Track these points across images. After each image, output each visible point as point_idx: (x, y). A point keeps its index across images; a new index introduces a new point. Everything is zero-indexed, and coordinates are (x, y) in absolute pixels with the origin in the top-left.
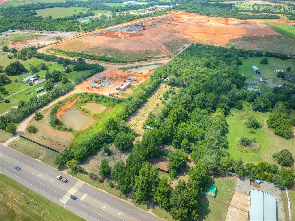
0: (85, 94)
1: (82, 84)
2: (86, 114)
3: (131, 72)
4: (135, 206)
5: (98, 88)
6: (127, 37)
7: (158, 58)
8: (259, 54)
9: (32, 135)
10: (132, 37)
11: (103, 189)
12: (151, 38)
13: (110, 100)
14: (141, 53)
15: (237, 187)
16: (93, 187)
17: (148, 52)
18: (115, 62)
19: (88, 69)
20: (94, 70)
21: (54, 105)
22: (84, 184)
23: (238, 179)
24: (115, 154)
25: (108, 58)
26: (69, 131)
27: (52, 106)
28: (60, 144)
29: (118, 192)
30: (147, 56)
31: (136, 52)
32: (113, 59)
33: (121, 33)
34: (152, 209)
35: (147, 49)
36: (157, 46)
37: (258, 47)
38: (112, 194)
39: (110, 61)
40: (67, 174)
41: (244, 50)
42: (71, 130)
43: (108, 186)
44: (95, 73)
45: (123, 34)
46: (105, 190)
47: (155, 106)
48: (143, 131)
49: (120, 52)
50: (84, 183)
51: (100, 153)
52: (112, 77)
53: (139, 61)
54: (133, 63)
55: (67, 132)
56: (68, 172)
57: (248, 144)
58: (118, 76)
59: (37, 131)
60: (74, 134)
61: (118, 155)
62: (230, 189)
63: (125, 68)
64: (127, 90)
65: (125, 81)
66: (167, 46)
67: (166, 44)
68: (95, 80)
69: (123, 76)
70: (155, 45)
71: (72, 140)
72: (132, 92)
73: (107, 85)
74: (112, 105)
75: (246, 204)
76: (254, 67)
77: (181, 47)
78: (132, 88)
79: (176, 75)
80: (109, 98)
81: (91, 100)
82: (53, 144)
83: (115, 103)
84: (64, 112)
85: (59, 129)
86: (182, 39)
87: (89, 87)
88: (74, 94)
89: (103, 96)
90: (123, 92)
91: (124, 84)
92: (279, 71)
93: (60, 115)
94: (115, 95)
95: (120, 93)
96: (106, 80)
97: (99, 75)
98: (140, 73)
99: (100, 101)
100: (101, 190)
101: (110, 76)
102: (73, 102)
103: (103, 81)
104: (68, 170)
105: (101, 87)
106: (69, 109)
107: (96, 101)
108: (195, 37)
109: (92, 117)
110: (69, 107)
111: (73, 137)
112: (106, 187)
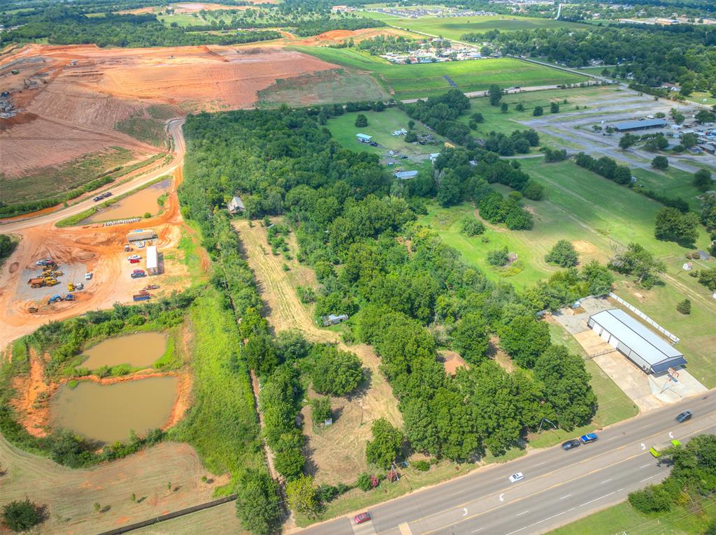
0: (48, 332)
2: (127, 377)
3: (112, 221)
4: (501, 464)
7: (136, 167)
8: (337, 111)
9: (43, 530)
10: (8, 130)
11: (417, 488)
12: (69, 122)
13: (153, 311)
15: (567, 328)
16: (394, 500)
17: (93, 158)
18: (16, 212)
23: (554, 317)
24: (340, 410)
26: (156, 440)
28: (176, 489)
29: (446, 466)
31: (56, 167)
34: (527, 445)
35: (84, 151)
36: (105, 138)
37: (321, 97)
38: (445, 479)
40: (300, 529)
41: (306, 108)
42: (160, 437)
43: (419, 474)
46: (421, 485)
47: (283, 274)
48: (328, 331)
50: (365, 510)
51: (308, 430)
52: (70, 253)
53: (93, 190)
54: (79, 199)
55: (153, 449)
56: (299, 524)
57: (507, 260)
58: (84, 244)
59: (41, 510)
60: (181, 438)
61: (352, 408)
62: (565, 335)
63: (78, 219)
64: (165, 267)
65: (128, 250)
66: (131, 132)
67: (121, 127)
68: (30, 281)
69: (102, 238)
70: (98, 137)
71: (197, 456)
72: (186, 268)
73: (88, 279)
74: (176, 320)
75: (601, 342)
76: (361, 136)
77: (166, 129)
78: (172, 258)
79: (244, 190)
80: (147, 307)
81: (86, 336)
82: (157, 501)
83: (178, 309)
84: (43, 413)
85: (117, 455)
86: (147, 109)
87: (36, 307)
88: (8, 347)
89: (124, 309)
90: (160, 276)
91: (139, 257)
92: (399, 132)
93: (40, 427)
94: (151, 292)
95: (157, 283)
96: (63, 269)
97: (17, 264)
98: (143, 216)
99: (121, 328)
100: (415, 491)
101: (59, 254)
102: (32, 371)
103: (58, 272)
104: (294, 520)
105: (76, 291)
106: (49, 396)
107: (109, 333)
108: (176, 99)
109: (159, 374)
110: (39, 390)
111: (190, 447)
112: (417, 479)
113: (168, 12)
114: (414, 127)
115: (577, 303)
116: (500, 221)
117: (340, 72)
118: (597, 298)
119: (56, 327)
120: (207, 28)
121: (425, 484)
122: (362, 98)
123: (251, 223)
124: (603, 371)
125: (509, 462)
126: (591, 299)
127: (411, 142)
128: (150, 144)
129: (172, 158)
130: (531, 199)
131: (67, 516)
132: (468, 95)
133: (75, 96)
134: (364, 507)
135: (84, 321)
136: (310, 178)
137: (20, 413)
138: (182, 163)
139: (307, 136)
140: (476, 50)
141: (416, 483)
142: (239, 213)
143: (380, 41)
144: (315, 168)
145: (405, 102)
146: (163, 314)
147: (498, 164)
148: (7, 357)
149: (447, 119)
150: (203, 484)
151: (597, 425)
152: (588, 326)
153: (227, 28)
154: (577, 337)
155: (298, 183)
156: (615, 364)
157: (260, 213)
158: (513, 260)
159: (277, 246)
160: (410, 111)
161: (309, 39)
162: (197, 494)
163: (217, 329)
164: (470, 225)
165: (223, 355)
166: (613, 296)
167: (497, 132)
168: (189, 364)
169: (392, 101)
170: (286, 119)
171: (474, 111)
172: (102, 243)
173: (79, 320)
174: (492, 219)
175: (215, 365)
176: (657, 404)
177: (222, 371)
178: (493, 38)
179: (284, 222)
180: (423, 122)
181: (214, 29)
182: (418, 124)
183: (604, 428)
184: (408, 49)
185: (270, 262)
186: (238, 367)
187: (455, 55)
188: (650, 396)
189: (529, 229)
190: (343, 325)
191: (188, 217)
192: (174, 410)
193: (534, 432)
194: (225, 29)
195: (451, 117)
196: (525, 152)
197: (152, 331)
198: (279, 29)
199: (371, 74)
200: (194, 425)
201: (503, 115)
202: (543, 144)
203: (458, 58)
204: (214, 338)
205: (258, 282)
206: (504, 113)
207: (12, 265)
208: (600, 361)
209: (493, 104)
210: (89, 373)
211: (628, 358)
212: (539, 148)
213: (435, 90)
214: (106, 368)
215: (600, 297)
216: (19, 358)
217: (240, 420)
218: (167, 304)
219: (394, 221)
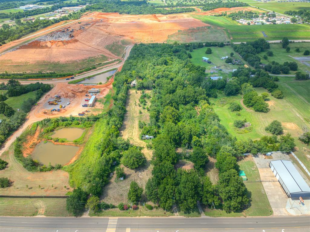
0: (46, 122)
1: (34, 111)
2: (63, 143)
3: (87, 84)
4: (186, 218)
5: (59, 111)
6: (59, 46)
7: (107, 63)
9: (8, 190)
10: (66, 45)
11: (143, 216)
12: (89, 44)
13: (83, 120)
14: (85, 61)
15: (257, 164)
16: (131, 217)
17: (92, 59)
18: (58, 76)
19: (30, 91)
20: (40, 91)
21: (12, 144)
22: (119, 219)
23: (253, 157)
24: (130, 175)
25: (47, 73)
26: (58, 168)
27: (10, 147)
28: (56, 188)
29: (161, 211)
30: (93, 64)
31: (78, 61)
32: (54, 73)
33: (50, 42)
34: (203, 213)
35: (90, 56)
36: (100, 51)
37: (196, 39)
38: (156, 216)
39: (51, 76)
40: (89, 217)
41: (186, 44)
43: (147, 210)
44: (42, 95)
45: (52, 43)
47: (138, 115)
48: (143, 142)
49: (58, 64)
50: (117, 218)
51: (113, 180)
52: (67, 94)
53: (87, 71)
54: (81, 74)
55: (56, 171)
56: (90, 215)
57: (243, 125)
58: (74, 91)
59: (12, 183)
60: (67, 170)
61: (135, 176)
62: (253, 168)
63: (77, 82)
64: (96, 104)
65: (87, 96)
66: (110, 50)
67: (107, 48)
68: (49, 102)
69: (80, 90)
70: (97, 50)
71: (69, 178)
72: (103, 106)
73: (68, 104)
74: (90, 125)
75: (272, 175)
76: (205, 58)
77: (125, 49)
78: (100, 101)
79: (140, 77)
80: (81, 119)
81: (58, 126)
82: (47, 190)
83: (92, 121)
84: (31, 150)
85: (43, 170)
86: (121, 41)
87: (46, 112)
88: (31, 124)
89: (73, 118)
90: (93, 108)
91: (89, 99)
92: (225, 58)
93: (28, 154)
94: (86, 113)
95: (90, 110)
96: (63, 99)
97: (49, 95)
98: (99, 83)
99: (70, 125)
100: (141, 217)
101: (64, 94)
102: (35, 134)
103: (60, 100)
104: (89, 213)
105: (62, 108)
106: (36, 144)
107: (66, 126)
108: (134, 37)
109: (74, 145)
110: (34, 142)
111: (68, 174)
112: (145, 212)
115: (269, 153)
117: (209, 28)
119: (49, 120)
120: (165, 7)
121: (147, 215)
123: (136, 91)
124: (264, 190)
125: (190, 218)
128: (116, 55)
129: (121, 61)
130: (275, 97)
131: (18, 187)
132: (270, 42)
133: (96, 34)
134: (118, 216)
135: (59, 119)
137: (24, 148)
138: (124, 64)
140: (289, 19)
141: (144, 214)
142: (134, 87)
143: (240, 13)
145: (235, 43)
146: (86, 122)
148: (30, 128)
149: (251, 53)
150: (65, 189)
151: (244, 214)
152: (269, 166)
154: (260, 170)
156: (273, 187)
157: (142, 87)
158: (247, 126)
159: (142, 102)
160: (235, 48)
161: (208, 12)
162: (61, 192)
163: (101, 132)
164: (233, 106)
165: (98, 142)
166: (293, 154)
167: (276, 61)
168: (85, 143)
169: (229, 42)
171: (271, 50)
172: (80, 92)
173: (57, 119)
174: (247, 105)
175: (93, 145)
176: (285, 213)
177: (94, 148)
178: (302, 13)
179: (151, 93)
180: (239, 54)
181: (167, 7)
182: (235, 54)
183: (247, 217)
184: (252, 17)
185: (136, 109)
186: (100, 148)
187: (275, 21)
188: (284, 209)
189: (266, 112)
190: (151, 140)
191: (114, 86)
192: (72, 159)
193: (210, 208)
194: (172, 7)
196: (286, 73)
197: (80, 128)
198: (196, 7)
199: (224, 29)
200: (73, 167)
201: (287, 53)
202: (300, 70)
203: (276, 23)
204: (98, 135)
205: (127, 116)
207: (47, 95)
208: (265, 184)
209: (283, 47)
210: (51, 139)
211: (282, 186)
212: (296, 72)
213: (255, 38)
214: (57, 138)
215: (285, 153)
216: (33, 129)
217: (90, 169)
218: (88, 118)
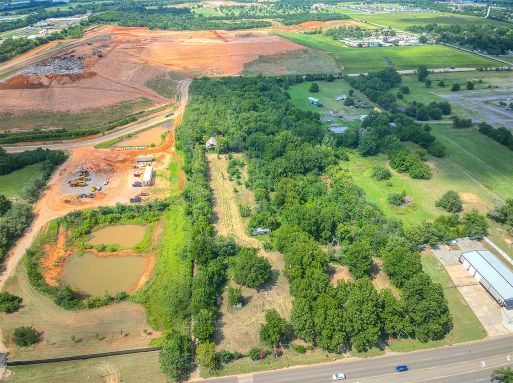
0: (73, 217)
1: (44, 199)
2: (114, 253)
3: (129, 147)
4: (362, 359)
5: (92, 196)
6: (65, 83)
7: (153, 111)
8: (298, 80)
9: (37, 348)
10: (77, 82)
11: (293, 365)
12: (116, 79)
13: (141, 210)
14: (114, 108)
15: (441, 260)
16: (273, 371)
17: (127, 104)
18: (73, 136)
19: (28, 164)
20: (48, 163)
21: (20, 263)
22: (254, 377)
23: (432, 250)
24: (250, 298)
25: (51, 131)
26: (121, 299)
27: (17, 268)
28: (126, 335)
29: (319, 353)
30: (130, 112)
31: (102, 108)
32: (64, 131)
33: (47, 77)
34: (387, 347)
35: (121, 99)
36: (137, 91)
37: (289, 69)
38: (315, 363)
39: (59, 136)
40: (202, 379)
41: (276, 77)
42: (124, 297)
43: (297, 355)
44: (52, 169)
45: (51, 78)
46: (296, 364)
47: (233, 195)
48: (255, 239)
49: (68, 115)
50: (251, 374)
51: (224, 309)
52: (98, 166)
53: (123, 125)
54: (113, 130)
55: (118, 305)
56: (202, 375)
57: (403, 201)
58: (108, 161)
59: (40, 334)
60: (138, 300)
61: (259, 298)
62: (438, 266)
63: (109, 144)
64: (156, 181)
65: (135, 167)
66: (154, 88)
67: (149, 84)
68: (70, 182)
69: (120, 158)
70: (132, 90)
71: (145, 315)
72: (169, 183)
73: (105, 184)
74: (155, 218)
75: (468, 275)
76: (311, 99)
77: (178, 87)
78: (161, 176)
79: (219, 133)
80: (138, 208)
81: (96, 223)
82: (112, 341)
83: (157, 211)
84: (58, 270)
85: (94, 305)
86: (169, 73)
87: (69, 200)
88: (47, 224)
89: (122, 207)
90: (151, 187)
91: (140, 173)
92: (341, 98)
93: (54, 279)
94: (143, 198)
95: (148, 192)
96: (92, 176)
97: (65, 170)
98: (150, 145)
99: (119, 219)
100: (291, 368)
101: (92, 166)
102: (58, 242)
103: (88, 178)
104: (199, 372)
105: (96, 191)
106: (65, 259)
107: (110, 222)
108: (188, 67)
109: (136, 254)
110: (60, 255)
111: (142, 308)
112: (295, 358)
113: (199, 6)
114: (353, 94)
115: (454, 242)
116: (405, 171)
117: (306, 52)
118: (472, 239)
119: (78, 214)
120: (222, 18)
121: (300, 364)
122: (319, 71)
123: (219, 156)
124: (464, 299)
125: (369, 358)
126: (467, 240)
127: (349, 105)
128: (165, 97)
129: (178, 107)
130: (434, 155)
131: (55, 341)
132: (400, 72)
133: (123, 62)
134: (251, 372)
135: (96, 212)
136: (266, 127)
137: (44, 268)
138: (183, 111)
139: (272, 97)
140: (415, 38)
141: (294, 362)
142: (212, 149)
143: (342, 30)
144: (272, 120)
145: (350, 75)
146: (147, 213)
147: (412, 127)
148: (45, 230)
149: (380, 90)
150: (145, 335)
151: (448, 341)
152: (460, 261)
153: (236, 19)
154: (448, 269)
155: (257, 130)
156: (475, 294)
157: (227, 149)
158: (409, 202)
159: (233, 174)
160: (353, 82)
161: (291, 27)
162: (139, 341)
163: (179, 228)
164: (379, 172)
165: (179, 246)
166: (486, 239)
167: (418, 101)
168: (156, 250)
169: (340, 74)
170: (260, 84)
171: (404, 84)
172: (120, 161)
173: (94, 211)
174: (398, 169)
175: (172, 253)
176: (503, 332)
177: (175, 258)
178: (432, 29)
179: (242, 157)
180: (361, 91)
181: (227, 19)
182: (356, 92)
183: (454, 345)
184: (362, 36)
185: (226, 185)
186: (186, 257)
187: (397, 41)
188: (500, 325)
189: (428, 179)
190: (267, 236)
191: (178, 148)
192: (139, 280)
193: (394, 338)
194: (234, 19)
195: (382, 88)
196: (438, 118)
197: (138, 224)
198: (271, 20)
199: (328, 54)
200: (148, 293)
201: (427, 89)
202: (454, 113)
203: (399, 44)
204: (175, 234)
205: (214, 199)
206: (428, 87)
207: (62, 170)
208: (463, 290)
209: (420, 80)
210: (92, 247)
211: (488, 291)
212: (450, 116)
213: (376, 68)
214: (103, 245)
215: (475, 239)
216: (52, 232)
217: (179, 294)
218: (150, 207)
219: (320, 163)
